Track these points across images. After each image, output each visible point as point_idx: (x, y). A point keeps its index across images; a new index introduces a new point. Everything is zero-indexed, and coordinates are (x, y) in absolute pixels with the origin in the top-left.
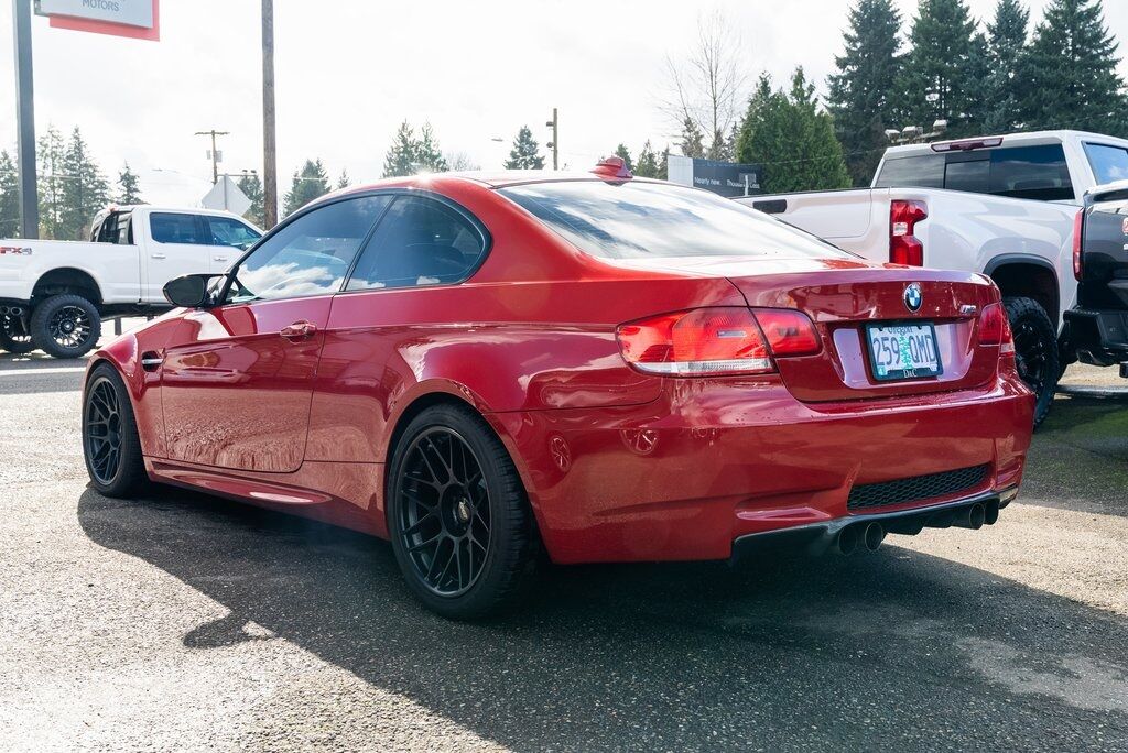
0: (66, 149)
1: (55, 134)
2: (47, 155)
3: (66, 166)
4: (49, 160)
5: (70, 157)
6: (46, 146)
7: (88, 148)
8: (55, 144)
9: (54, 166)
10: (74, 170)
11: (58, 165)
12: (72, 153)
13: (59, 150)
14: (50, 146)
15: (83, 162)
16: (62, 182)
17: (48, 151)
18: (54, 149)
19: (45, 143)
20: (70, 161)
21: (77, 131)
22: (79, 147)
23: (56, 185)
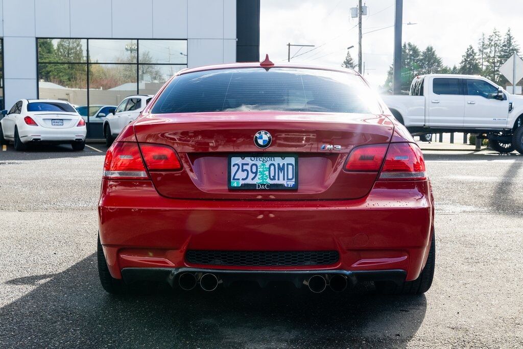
0: (502, 41)
1: (497, 34)
2: (492, 45)
3: (502, 51)
4: (493, 48)
5: (504, 46)
6: (492, 40)
7: (514, 40)
8: (497, 39)
9: (495, 51)
10: (506, 52)
11: (497, 50)
12: (506, 43)
13: (499, 42)
14: (494, 41)
15: (511, 48)
16: (499, 59)
17: (493, 43)
18: (496, 42)
19: (491, 39)
20: (504, 48)
21: (509, 31)
22: (510, 39)
23: (496, 61)
